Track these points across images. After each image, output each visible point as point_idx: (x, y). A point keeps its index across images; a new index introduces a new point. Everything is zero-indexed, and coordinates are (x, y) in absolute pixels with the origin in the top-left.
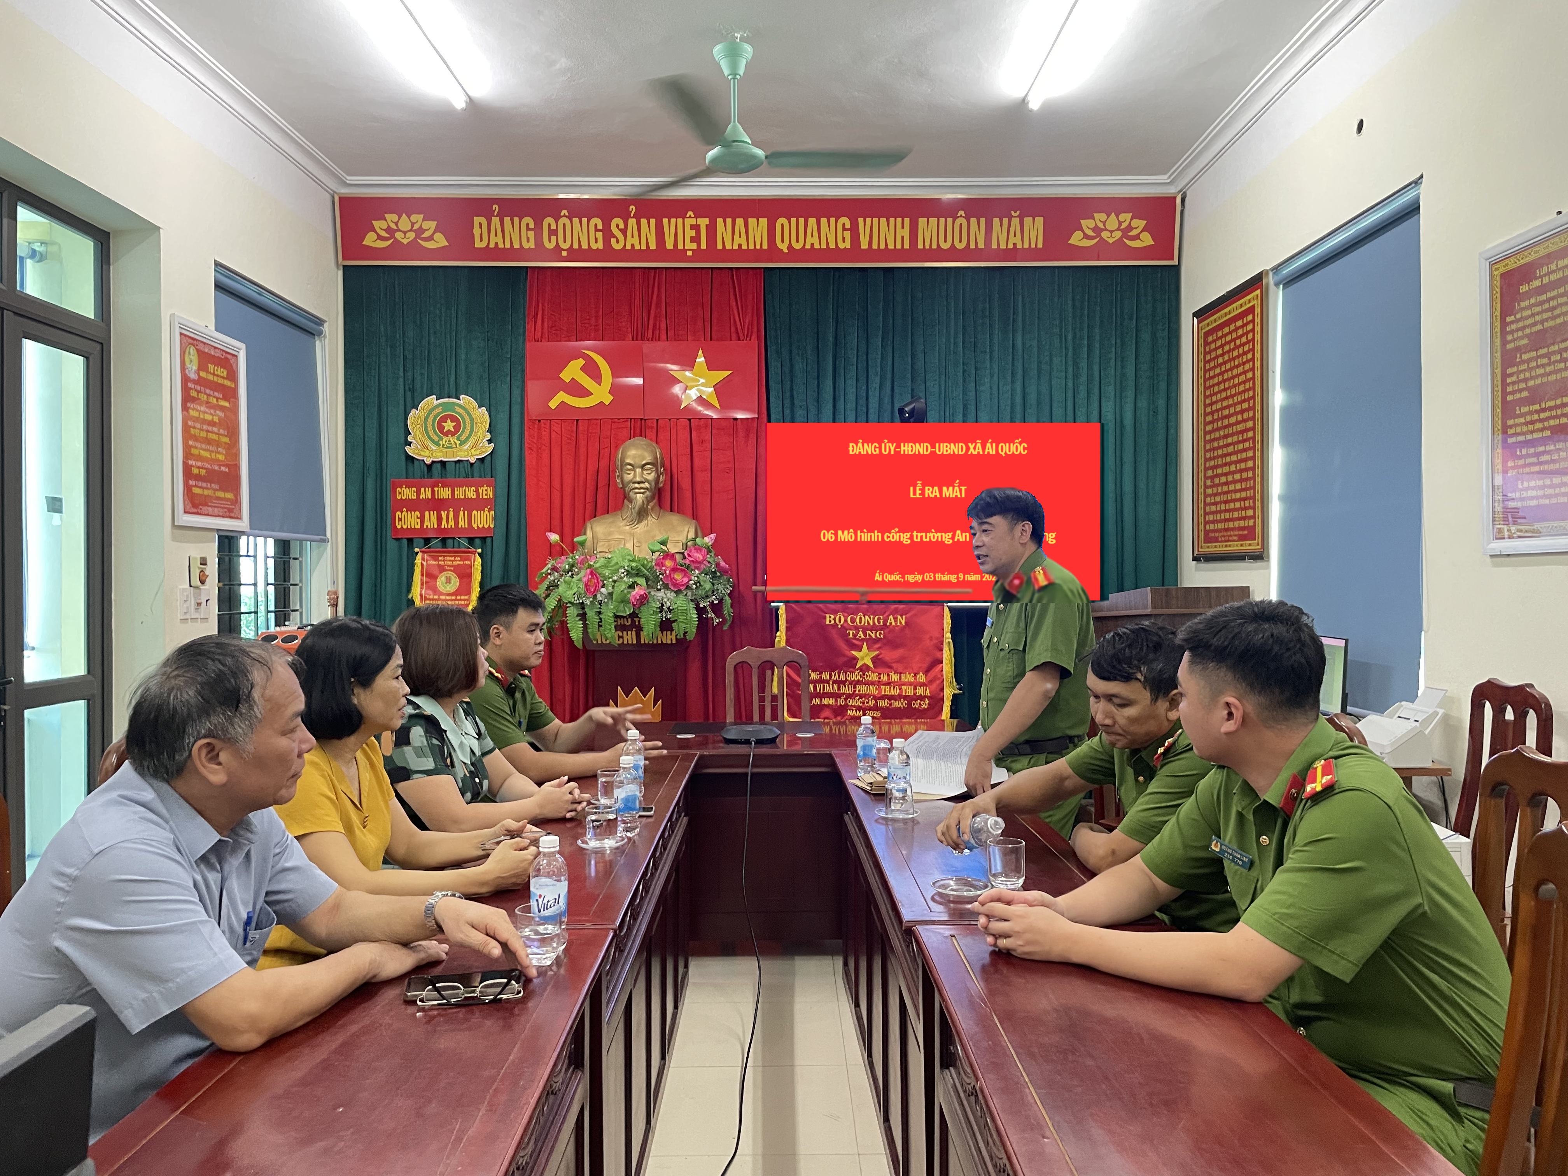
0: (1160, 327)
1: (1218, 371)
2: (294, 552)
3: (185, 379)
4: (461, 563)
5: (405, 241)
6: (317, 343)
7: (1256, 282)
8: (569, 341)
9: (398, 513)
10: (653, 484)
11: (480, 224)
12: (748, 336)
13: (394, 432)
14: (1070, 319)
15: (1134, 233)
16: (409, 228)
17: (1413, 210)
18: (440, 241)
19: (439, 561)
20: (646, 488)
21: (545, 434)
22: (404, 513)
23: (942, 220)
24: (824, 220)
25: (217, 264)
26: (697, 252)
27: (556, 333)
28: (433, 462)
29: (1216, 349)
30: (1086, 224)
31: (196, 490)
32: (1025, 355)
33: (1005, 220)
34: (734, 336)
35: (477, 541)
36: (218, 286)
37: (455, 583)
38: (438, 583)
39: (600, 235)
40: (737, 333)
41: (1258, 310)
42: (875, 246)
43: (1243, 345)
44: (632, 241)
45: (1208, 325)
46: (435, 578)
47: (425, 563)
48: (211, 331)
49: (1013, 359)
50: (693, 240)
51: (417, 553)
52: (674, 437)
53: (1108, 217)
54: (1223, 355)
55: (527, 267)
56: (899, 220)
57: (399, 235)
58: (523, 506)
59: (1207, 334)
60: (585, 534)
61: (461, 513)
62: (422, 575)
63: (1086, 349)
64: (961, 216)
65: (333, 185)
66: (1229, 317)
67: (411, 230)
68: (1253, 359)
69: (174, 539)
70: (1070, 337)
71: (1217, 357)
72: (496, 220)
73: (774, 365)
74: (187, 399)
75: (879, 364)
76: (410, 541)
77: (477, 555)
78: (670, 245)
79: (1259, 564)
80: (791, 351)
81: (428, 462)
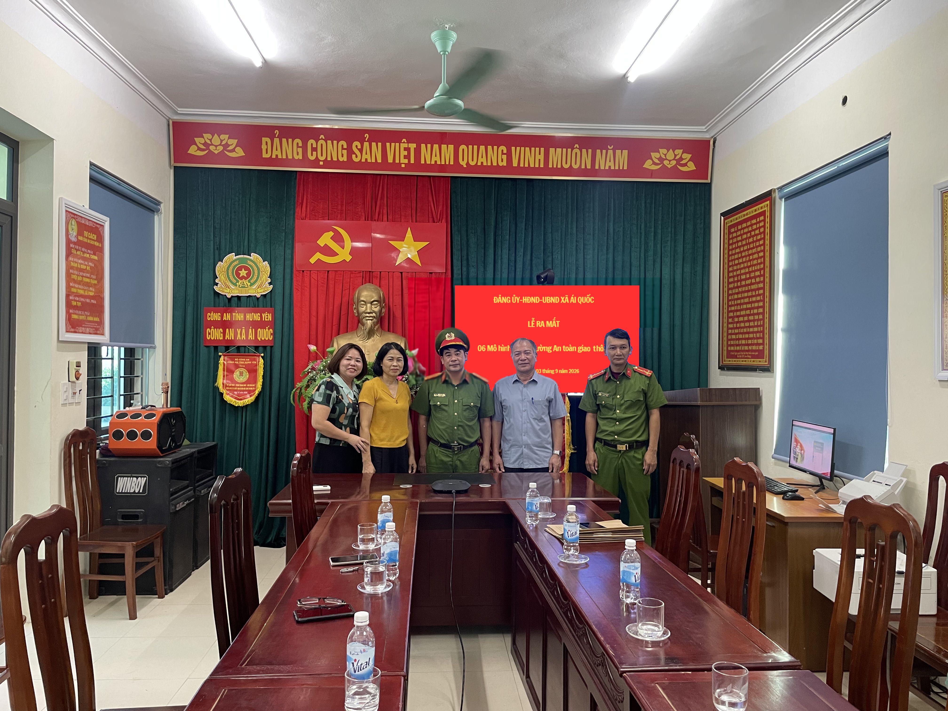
0: (699, 221)
1: (738, 250)
2: (138, 355)
3: (68, 242)
4: (250, 362)
5: (216, 152)
6: (156, 217)
7: (767, 196)
8: (324, 220)
9: (208, 329)
10: (378, 314)
11: (267, 142)
12: (440, 220)
13: (206, 277)
14: (643, 215)
15: (683, 162)
16: (219, 143)
17: (884, 154)
18: (240, 152)
19: (235, 361)
20: (374, 317)
21: (307, 280)
22: (212, 330)
23: (564, 150)
24: (490, 147)
25: (92, 164)
26: (408, 165)
27: (314, 215)
28: (232, 296)
29: (737, 237)
30: (654, 155)
31: (74, 317)
32: (615, 237)
33: (604, 151)
34: (431, 219)
35: (261, 349)
36: (92, 179)
37: (246, 376)
38: (234, 376)
39: (345, 152)
40: (433, 217)
41: (768, 214)
42: (522, 165)
43: (757, 235)
44: (366, 157)
45: (731, 221)
46: (232, 372)
47: (226, 363)
48: (86, 209)
49: (607, 239)
50: (405, 157)
51: (221, 356)
52: (391, 284)
53: (668, 152)
54: (741, 241)
55: (296, 171)
56: (537, 149)
57: (212, 148)
58: (291, 326)
59: (730, 227)
60: (333, 346)
61: (250, 330)
62: (224, 370)
63: (653, 234)
64: (576, 148)
65: (169, 114)
66: (746, 217)
67: (220, 145)
68: (764, 244)
69: (59, 350)
70: (643, 227)
71: (738, 242)
72: (276, 140)
73: (457, 238)
74: (69, 254)
75: (523, 240)
76: (216, 348)
77: (261, 358)
78: (390, 160)
79: (766, 374)
80: (467, 231)
81: (229, 296)
